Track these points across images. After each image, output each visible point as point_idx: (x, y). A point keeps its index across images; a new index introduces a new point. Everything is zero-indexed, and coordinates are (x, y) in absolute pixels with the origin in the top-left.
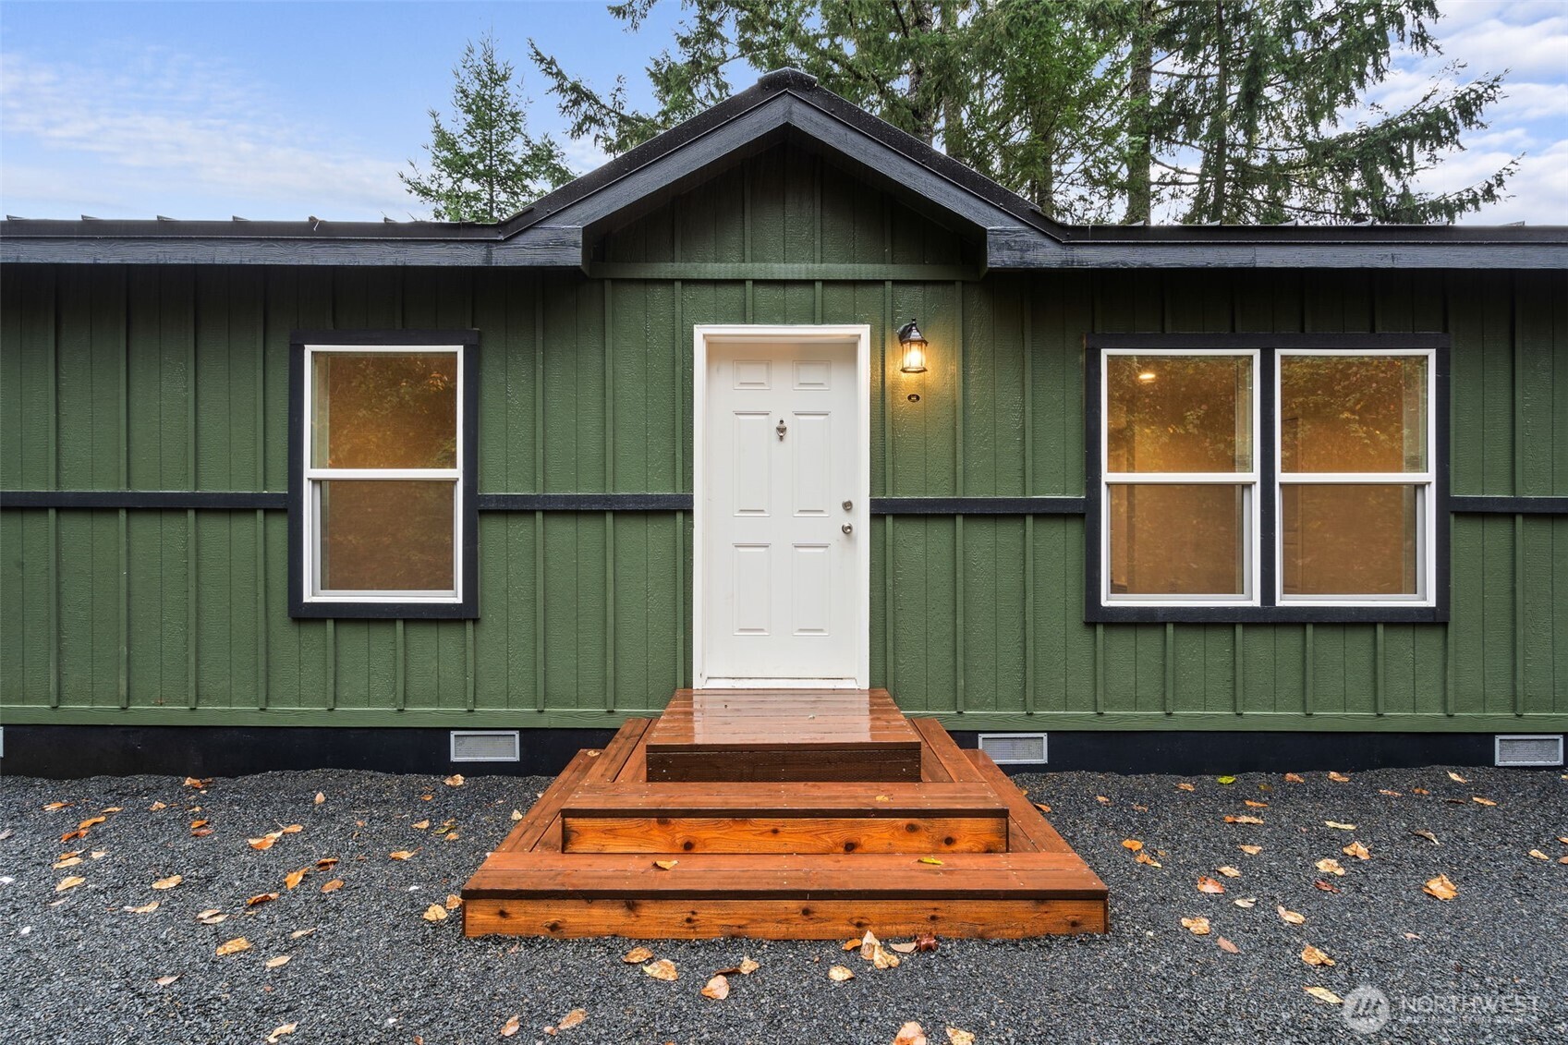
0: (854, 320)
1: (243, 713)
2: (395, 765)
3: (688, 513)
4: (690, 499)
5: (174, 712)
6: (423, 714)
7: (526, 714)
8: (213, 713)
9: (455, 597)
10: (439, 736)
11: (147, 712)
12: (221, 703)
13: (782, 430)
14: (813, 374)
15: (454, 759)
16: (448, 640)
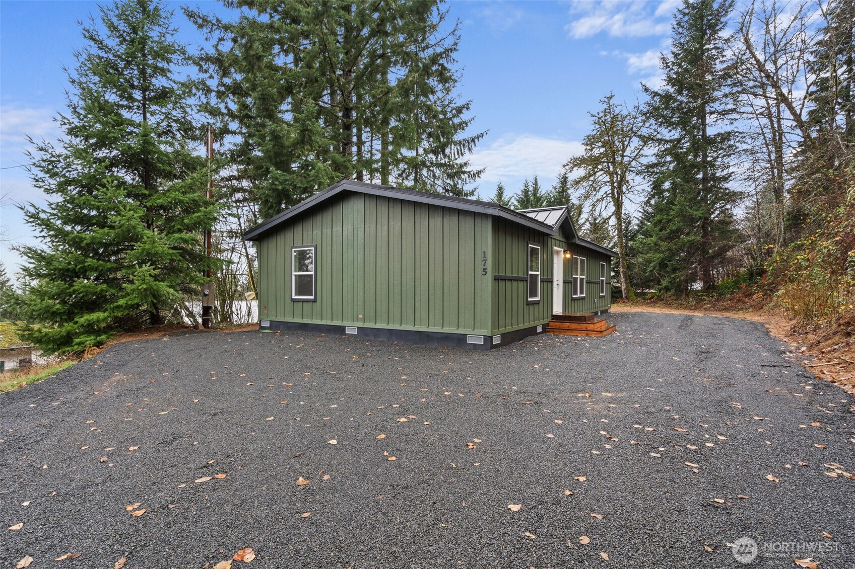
2: (534, 334)
3: (553, 281)
6: (536, 323)
7: (542, 322)
10: (537, 327)
15: (538, 332)
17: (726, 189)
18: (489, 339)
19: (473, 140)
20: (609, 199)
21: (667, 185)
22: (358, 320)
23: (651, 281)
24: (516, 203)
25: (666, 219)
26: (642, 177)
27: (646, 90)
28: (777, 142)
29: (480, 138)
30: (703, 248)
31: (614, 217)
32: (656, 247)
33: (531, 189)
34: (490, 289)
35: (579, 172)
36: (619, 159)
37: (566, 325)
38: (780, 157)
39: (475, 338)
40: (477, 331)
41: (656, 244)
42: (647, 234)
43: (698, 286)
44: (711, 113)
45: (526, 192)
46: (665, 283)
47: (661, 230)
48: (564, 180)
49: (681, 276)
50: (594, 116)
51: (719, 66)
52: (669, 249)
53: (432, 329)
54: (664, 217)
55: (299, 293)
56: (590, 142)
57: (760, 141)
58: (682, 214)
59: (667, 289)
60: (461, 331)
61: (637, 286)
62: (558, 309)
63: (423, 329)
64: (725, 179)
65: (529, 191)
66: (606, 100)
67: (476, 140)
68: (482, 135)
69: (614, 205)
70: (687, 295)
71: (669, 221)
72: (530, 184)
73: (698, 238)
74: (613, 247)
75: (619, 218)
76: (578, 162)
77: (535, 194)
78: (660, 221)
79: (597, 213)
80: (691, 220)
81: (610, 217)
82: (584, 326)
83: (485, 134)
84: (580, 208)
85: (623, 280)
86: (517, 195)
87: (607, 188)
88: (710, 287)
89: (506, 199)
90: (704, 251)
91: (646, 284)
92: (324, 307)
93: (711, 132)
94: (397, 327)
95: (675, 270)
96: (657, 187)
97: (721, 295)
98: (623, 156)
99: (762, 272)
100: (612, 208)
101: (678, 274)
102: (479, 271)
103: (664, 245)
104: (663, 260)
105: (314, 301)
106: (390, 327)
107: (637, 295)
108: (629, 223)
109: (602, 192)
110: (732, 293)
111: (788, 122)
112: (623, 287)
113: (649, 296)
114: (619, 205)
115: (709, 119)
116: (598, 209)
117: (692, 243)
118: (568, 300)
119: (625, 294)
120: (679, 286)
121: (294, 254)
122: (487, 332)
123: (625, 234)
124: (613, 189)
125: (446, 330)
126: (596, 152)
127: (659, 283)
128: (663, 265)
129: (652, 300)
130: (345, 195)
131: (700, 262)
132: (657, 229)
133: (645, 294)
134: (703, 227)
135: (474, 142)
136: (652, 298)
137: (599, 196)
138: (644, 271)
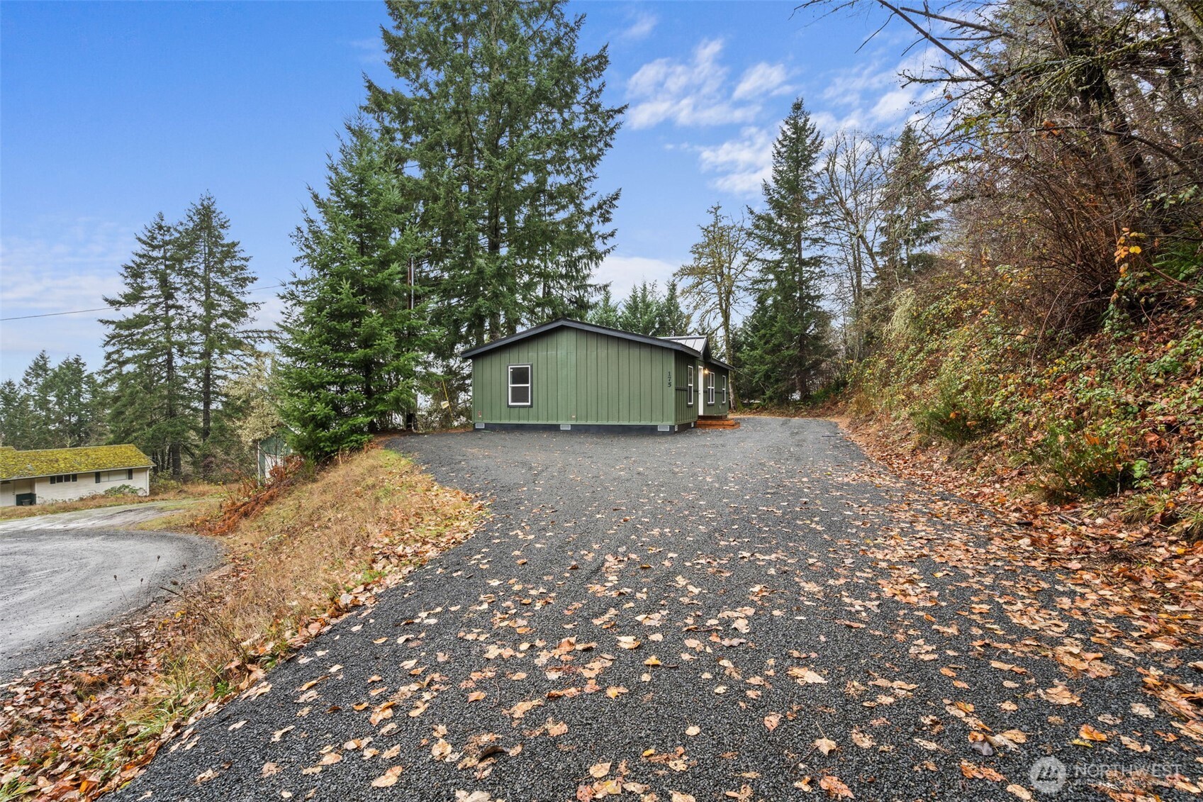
17: (819, 307)
18: (672, 427)
20: (718, 310)
21: (770, 301)
22: (571, 419)
23: (756, 391)
25: (769, 334)
26: (748, 292)
27: (752, 213)
28: (857, 267)
30: (798, 361)
31: (722, 328)
32: (761, 361)
33: (640, 295)
34: (674, 396)
35: (689, 281)
36: (726, 271)
37: (709, 422)
38: (859, 283)
39: (664, 426)
40: (664, 423)
41: (761, 357)
42: (753, 347)
43: (796, 396)
44: (806, 239)
45: (634, 298)
46: (768, 393)
47: (765, 344)
48: (673, 288)
49: (782, 386)
51: (812, 196)
52: (773, 362)
53: (632, 423)
55: (513, 401)
56: (697, 251)
57: (845, 267)
58: (782, 330)
59: (771, 399)
60: (653, 423)
61: (743, 396)
62: (701, 412)
63: (626, 423)
64: (818, 297)
65: (637, 297)
69: (722, 316)
70: (788, 404)
71: (772, 335)
72: (639, 290)
73: (796, 352)
74: (721, 357)
75: (727, 330)
76: (687, 271)
77: (644, 301)
78: (764, 335)
79: (705, 324)
80: (790, 337)
81: (718, 328)
82: (721, 422)
84: (689, 317)
85: (731, 390)
86: (625, 301)
87: (716, 299)
88: (806, 397)
90: (801, 365)
91: (752, 393)
92: (540, 410)
93: (806, 255)
94: (605, 423)
95: (777, 381)
96: (761, 301)
97: (815, 403)
98: (730, 269)
99: (845, 384)
100: (720, 319)
101: (780, 385)
102: (666, 384)
103: (768, 358)
104: (767, 371)
105: (531, 406)
106: (599, 423)
107: (745, 405)
108: (736, 334)
109: (710, 303)
110: (824, 401)
111: (865, 255)
112: (732, 398)
113: (755, 406)
114: (726, 316)
115: (804, 244)
116: (707, 318)
117: (791, 357)
118: (707, 406)
119: (734, 404)
120: (781, 396)
121: (510, 370)
122: (672, 423)
123: (734, 345)
124: (721, 299)
125: (643, 423)
126: (704, 262)
127: (764, 393)
128: (767, 376)
129: (758, 410)
130: (562, 328)
131: (798, 374)
132: (762, 342)
133: (752, 404)
134: (800, 342)
137: (707, 307)
138: (751, 382)
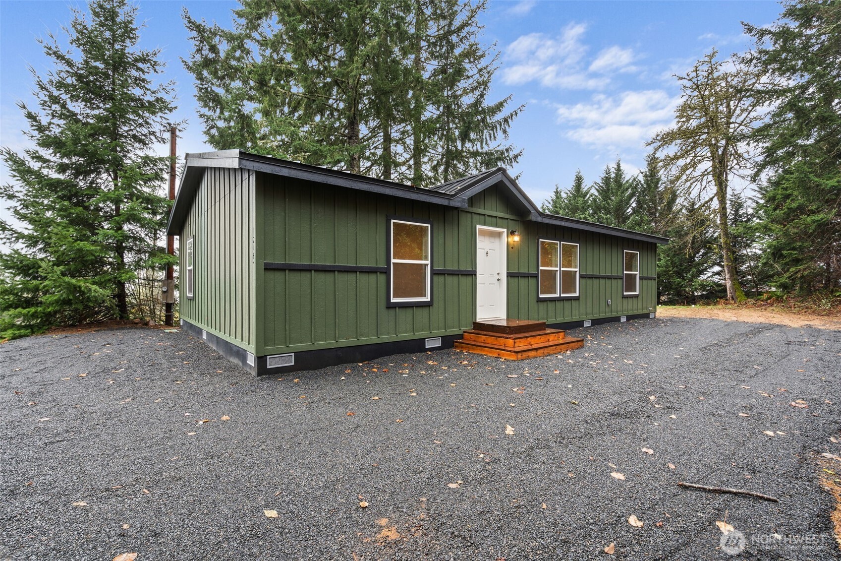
0: (503, 227)
1: (372, 339)
2: (413, 351)
3: (476, 275)
4: (475, 271)
5: (351, 341)
6: (419, 335)
7: (442, 332)
8: (364, 340)
9: (427, 299)
10: (422, 341)
11: (343, 342)
12: (366, 337)
13: (487, 253)
14: (492, 239)
15: (426, 347)
16: (425, 311)
19: (506, 120)
20: (710, 177)
24: (597, 194)
25: (782, 194)
26: (745, 143)
29: (514, 117)
31: (715, 199)
33: (613, 175)
40: (250, 347)
45: (607, 180)
48: (653, 162)
50: (682, 78)
54: (780, 192)
56: (686, 112)
60: (243, 345)
65: (610, 178)
66: (707, 59)
67: (510, 120)
68: (516, 114)
69: (716, 185)
72: (612, 170)
75: (723, 200)
76: (667, 139)
77: (617, 181)
79: (695, 196)
81: (711, 199)
83: (519, 111)
85: (727, 276)
86: (597, 184)
87: (707, 165)
89: (585, 190)
91: (763, 279)
92: (196, 305)
100: (713, 189)
104: (780, 248)
105: (193, 299)
107: (748, 295)
108: (740, 205)
109: (700, 170)
112: (728, 285)
113: (765, 296)
114: (722, 185)
116: (697, 191)
119: (731, 293)
121: (188, 247)
124: (714, 166)
125: (237, 342)
126: (694, 123)
129: (769, 301)
132: (772, 208)
135: (508, 122)
136: (769, 298)
